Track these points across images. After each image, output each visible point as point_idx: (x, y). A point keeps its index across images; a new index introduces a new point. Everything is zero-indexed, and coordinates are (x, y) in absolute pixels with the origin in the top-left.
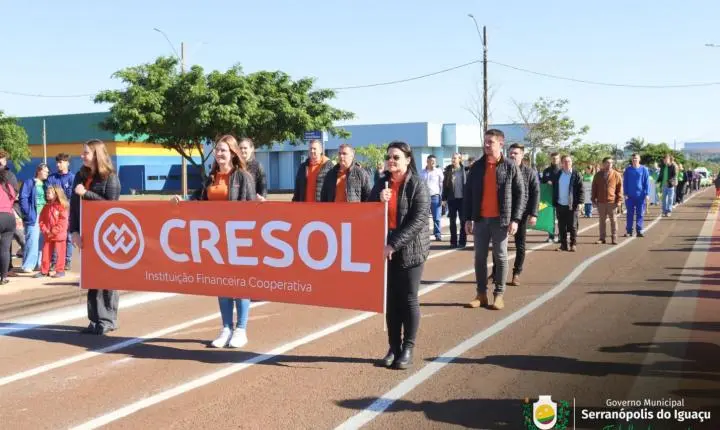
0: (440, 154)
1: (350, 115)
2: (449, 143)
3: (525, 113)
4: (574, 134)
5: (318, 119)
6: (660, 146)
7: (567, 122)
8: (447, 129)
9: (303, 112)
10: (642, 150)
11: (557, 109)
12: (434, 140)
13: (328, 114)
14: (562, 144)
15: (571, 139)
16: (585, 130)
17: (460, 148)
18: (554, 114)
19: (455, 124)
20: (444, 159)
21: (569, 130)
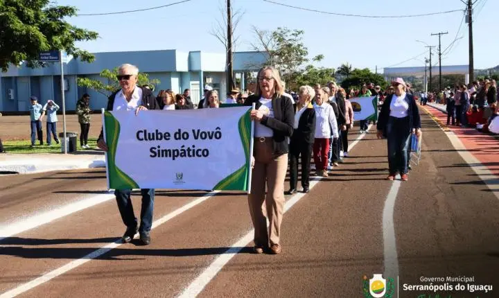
0: (187, 78)
1: (93, 36)
2: (195, 68)
3: (265, 40)
4: (306, 60)
5: (57, 39)
6: (365, 70)
7: (301, 48)
8: (193, 55)
9: (34, 30)
10: (350, 74)
11: (293, 37)
12: (182, 65)
13: (67, 34)
14: (297, 69)
15: (304, 65)
16: (319, 58)
17: (204, 72)
18: (290, 42)
19: (200, 52)
20: (191, 82)
21: (303, 56)
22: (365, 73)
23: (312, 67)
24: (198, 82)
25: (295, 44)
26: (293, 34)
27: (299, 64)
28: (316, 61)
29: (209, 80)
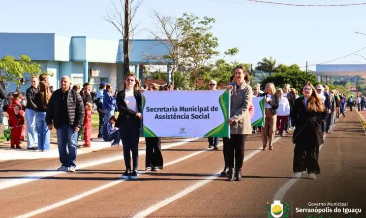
0: (68, 69)
2: (78, 57)
3: (169, 29)
6: (291, 67)
7: (210, 38)
8: (76, 41)
10: (275, 71)
11: (202, 25)
12: (61, 53)
14: (206, 63)
15: (213, 60)
16: (232, 52)
17: (90, 63)
18: (198, 31)
19: (85, 37)
20: (73, 75)
21: (212, 48)
22: (291, 71)
23: (223, 62)
24: (82, 75)
25: (203, 34)
26: (202, 22)
27: (208, 58)
28: (229, 55)
29: (96, 73)
